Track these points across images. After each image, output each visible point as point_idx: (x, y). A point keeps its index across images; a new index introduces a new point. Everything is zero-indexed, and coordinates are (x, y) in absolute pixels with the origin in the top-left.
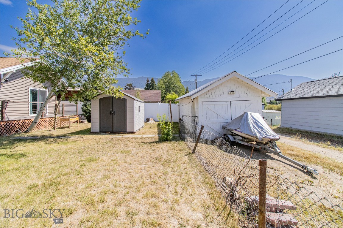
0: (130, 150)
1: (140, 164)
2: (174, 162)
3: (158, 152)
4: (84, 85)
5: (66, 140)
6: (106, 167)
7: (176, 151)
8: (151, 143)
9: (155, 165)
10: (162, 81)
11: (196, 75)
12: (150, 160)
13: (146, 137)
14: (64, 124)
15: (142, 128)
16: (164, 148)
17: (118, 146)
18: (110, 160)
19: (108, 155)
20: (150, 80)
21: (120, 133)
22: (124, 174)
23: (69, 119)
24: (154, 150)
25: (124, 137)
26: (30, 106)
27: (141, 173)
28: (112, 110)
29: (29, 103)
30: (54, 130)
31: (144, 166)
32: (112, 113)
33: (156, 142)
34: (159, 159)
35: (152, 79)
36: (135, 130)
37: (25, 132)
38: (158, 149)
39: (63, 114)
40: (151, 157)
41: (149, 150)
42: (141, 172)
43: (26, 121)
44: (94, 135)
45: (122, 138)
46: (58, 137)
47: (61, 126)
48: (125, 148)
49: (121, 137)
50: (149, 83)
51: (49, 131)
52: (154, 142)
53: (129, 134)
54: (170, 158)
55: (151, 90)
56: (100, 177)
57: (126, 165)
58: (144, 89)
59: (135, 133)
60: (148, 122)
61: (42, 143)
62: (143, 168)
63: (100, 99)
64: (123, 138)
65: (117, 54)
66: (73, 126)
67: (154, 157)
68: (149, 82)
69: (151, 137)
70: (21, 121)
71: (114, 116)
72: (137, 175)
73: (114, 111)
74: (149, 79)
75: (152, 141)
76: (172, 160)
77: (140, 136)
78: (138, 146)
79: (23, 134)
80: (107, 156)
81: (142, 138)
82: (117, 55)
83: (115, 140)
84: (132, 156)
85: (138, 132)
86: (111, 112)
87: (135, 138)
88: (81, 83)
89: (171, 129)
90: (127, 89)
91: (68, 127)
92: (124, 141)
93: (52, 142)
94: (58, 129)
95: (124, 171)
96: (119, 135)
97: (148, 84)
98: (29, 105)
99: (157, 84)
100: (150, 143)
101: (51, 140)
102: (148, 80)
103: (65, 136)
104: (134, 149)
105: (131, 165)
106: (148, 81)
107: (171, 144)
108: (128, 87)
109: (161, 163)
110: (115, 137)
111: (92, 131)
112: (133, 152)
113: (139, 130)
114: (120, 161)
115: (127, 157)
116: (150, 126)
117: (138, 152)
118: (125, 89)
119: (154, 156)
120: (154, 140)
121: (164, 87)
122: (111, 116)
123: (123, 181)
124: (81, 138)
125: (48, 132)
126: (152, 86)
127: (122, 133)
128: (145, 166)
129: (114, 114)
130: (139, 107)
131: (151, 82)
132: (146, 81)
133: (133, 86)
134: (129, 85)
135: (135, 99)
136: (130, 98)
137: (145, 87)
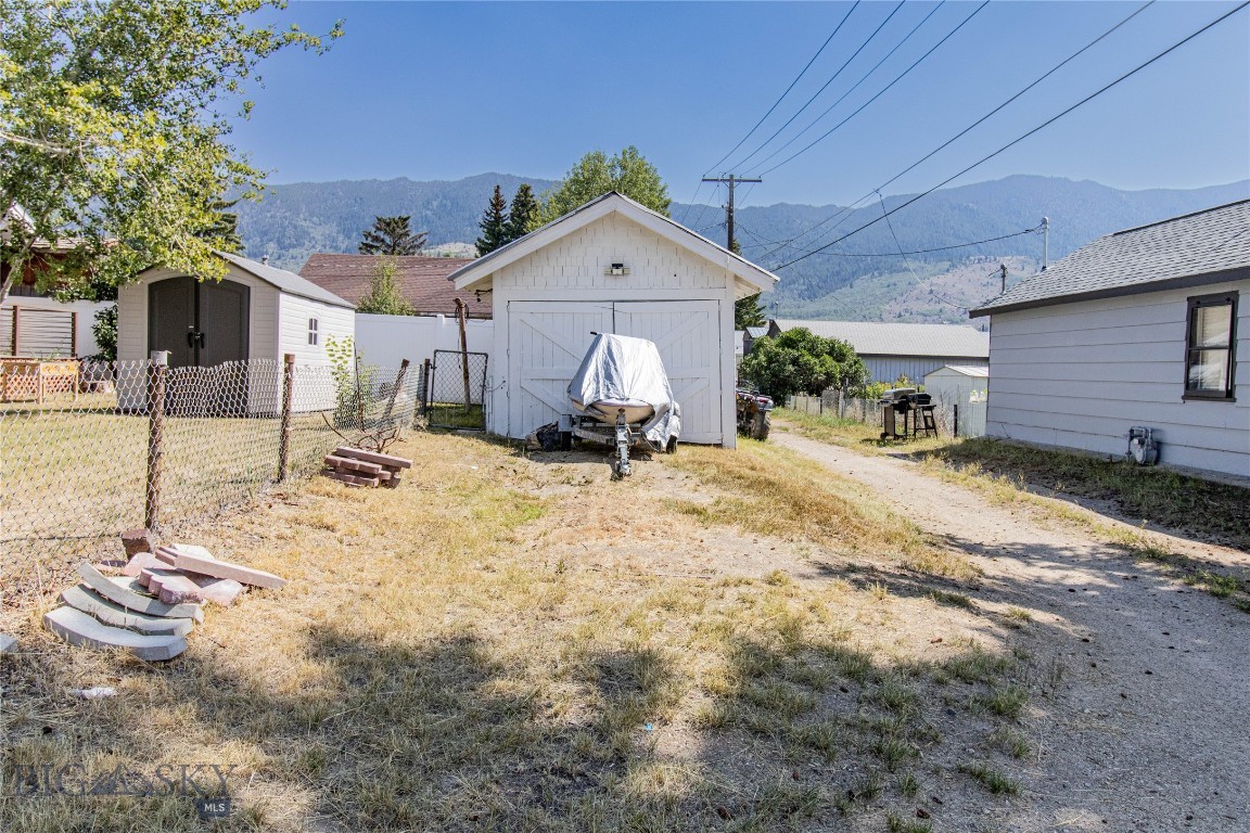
4: (89, 231)
11: (731, 179)
14: (19, 391)
20: (509, 197)
23: (35, 367)
28: (197, 328)
32: (195, 341)
35: (525, 190)
39: (14, 348)
50: (502, 213)
58: (473, 251)
63: (152, 287)
65: (215, 116)
68: (507, 212)
71: (201, 351)
73: (202, 329)
74: (501, 192)
82: (216, 120)
86: (191, 335)
88: (79, 223)
90: (377, 248)
97: (498, 219)
102: (497, 198)
106: (498, 203)
108: (381, 234)
118: (368, 248)
122: (192, 351)
129: (201, 342)
130: (313, 324)
131: (517, 209)
132: (488, 206)
133: (412, 235)
134: (388, 225)
135: (280, 289)
136: (263, 284)
137: (483, 238)
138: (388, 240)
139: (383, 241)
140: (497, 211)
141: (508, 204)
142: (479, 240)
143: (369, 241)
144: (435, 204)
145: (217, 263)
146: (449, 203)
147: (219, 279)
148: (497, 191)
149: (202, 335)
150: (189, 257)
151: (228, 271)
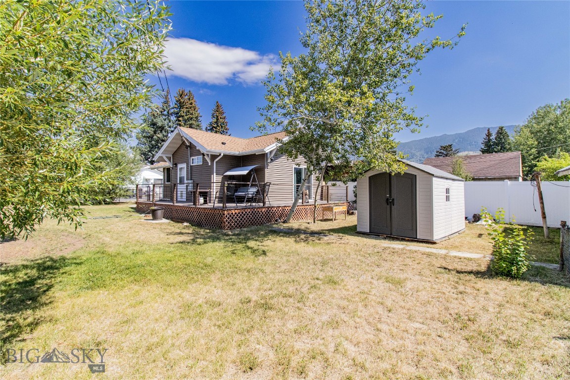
0: (406, 279)
1: (410, 318)
2: (510, 344)
3: (470, 301)
5: (319, 240)
6: (344, 303)
7: (532, 312)
8: (462, 272)
9: (446, 335)
10: (527, 132)
12: (437, 316)
13: (455, 257)
14: (329, 215)
15: (457, 234)
16: (492, 295)
17: (387, 265)
18: (357, 290)
19: (360, 279)
20: (494, 132)
21: (403, 240)
22: (367, 328)
23: (332, 208)
24: (461, 293)
25: (408, 248)
26: (294, 190)
27: (401, 342)
28: (390, 196)
29: (293, 186)
30: (314, 222)
31: (417, 325)
32: (390, 202)
33: (477, 274)
34: (464, 321)
35: (501, 128)
36: (436, 237)
37: (284, 222)
38: (476, 292)
39: (328, 200)
40: (447, 309)
41: (448, 290)
42: (402, 338)
43: (285, 208)
44: (360, 238)
45: (402, 249)
46: (313, 233)
47: (323, 218)
48: (399, 272)
49: (401, 247)
50: (491, 138)
51: (309, 223)
52: (470, 272)
53: (421, 244)
54: (499, 329)
55: (496, 152)
56: (325, 318)
57: (380, 309)
58: (478, 153)
59: (435, 243)
60: (478, 223)
61: (290, 241)
62: (412, 332)
63: (370, 177)
64: (405, 251)
66: (339, 219)
67: (452, 312)
68: (493, 137)
69: (470, 260)
70: (280, 208)
71: (393, 207)
72: (389, 344)
73: (393, 197)
74: (490, 131)
75: (469, 269)
76: (504, 338)
77: (443, 252)
78: (428, 272)
79: (281, 225)
80: (358, 280)
81: (445, 257)
83: (388, 252)
84: (402, 295)
85: (443, 243)
86: (387, 199)
87: (429, 255)
89: (523, 247)
90: (441, 156)
91: (332, 220)
92: (405, 257)
93: (303, 239)
94: (319, 222)
95: (369, 323)
96: (402, 242)
97: (489, 140)
98: (293, 188)
99: (512, 138)
100: (458, 272)
101: (303, 236)
102: (489, 133)
103: (321, 234)
104: (417, 277)
105: (390, 314)
106: (489, 135)
107: (520, 288)
108: (442, 151)
109: (465, 333)
110: (390, 245)
111: (358, 230)
112: (409, 285)
113: (448, 237)
114: (374, 298)
115: (392, 292)
116: (479, 232)
117: (421, 288)
118: (437, 156)
119: (455, 307)
120: (475, 268)
121: (532, 142)
122: (389, 206)
123: (357, 344)
124: (339, 240)
125: (307, 224)
126: (499, 144)
127: (408, 241)
128: (421, 326)
129: (392, 203)
130: (447, 191)
131: (498, 136)
132: (485, 136)
133: (454, 150)
134: (445, 148)
135: (433, 175)
136: (423, 173)
137: (483, 147)
138: (445, 152)
139: (443, 153)
140: (489, 137)
141: (493, 135)
142: (481, 148)
143: (438, 154)
144: (456, 141)
145: (401, 165)
146: (461, 140)
147: (403, 173)
148: (488, 130)
149: (393, 199)
150: (387, 163)
151: (407, 168)
